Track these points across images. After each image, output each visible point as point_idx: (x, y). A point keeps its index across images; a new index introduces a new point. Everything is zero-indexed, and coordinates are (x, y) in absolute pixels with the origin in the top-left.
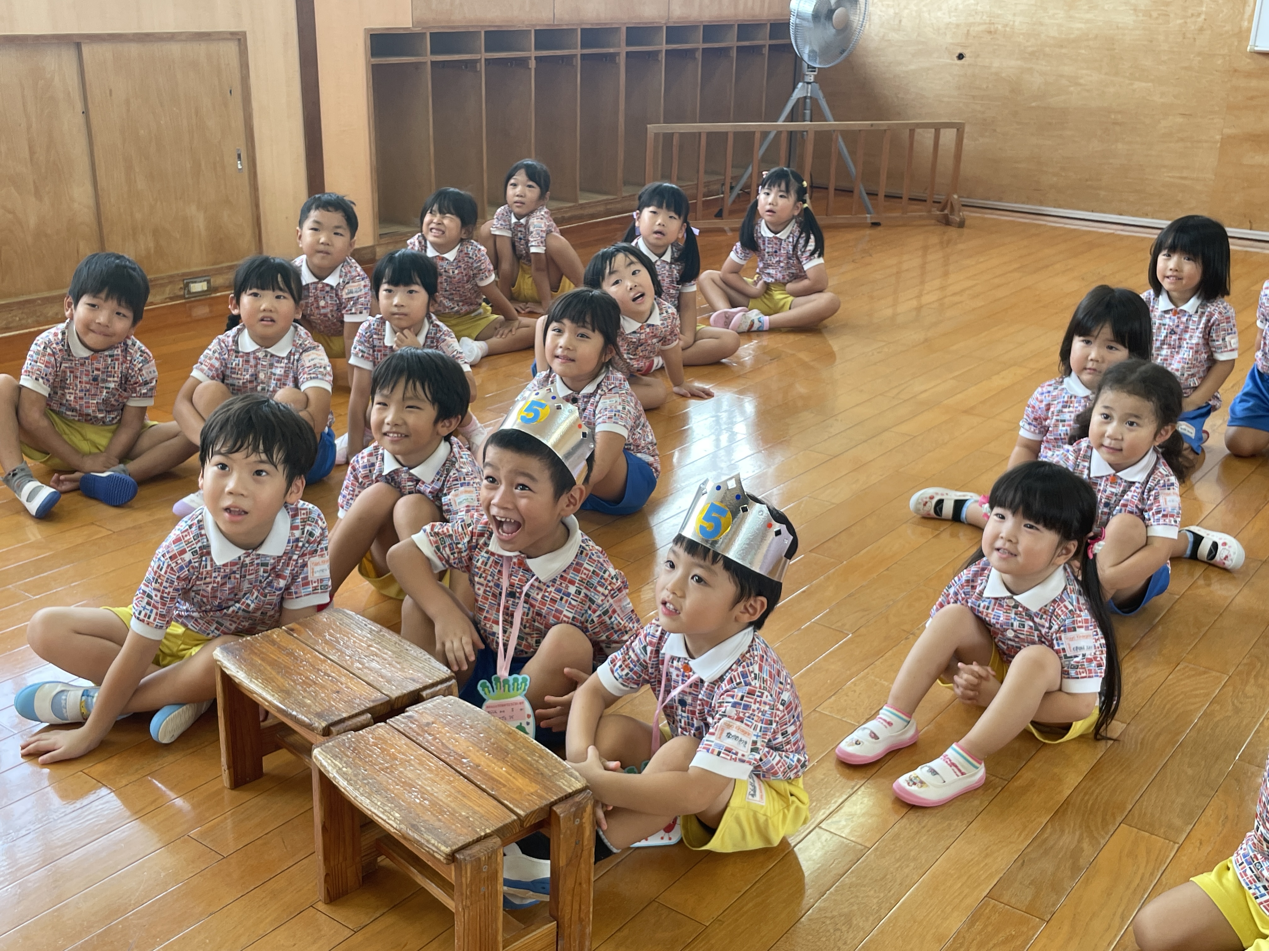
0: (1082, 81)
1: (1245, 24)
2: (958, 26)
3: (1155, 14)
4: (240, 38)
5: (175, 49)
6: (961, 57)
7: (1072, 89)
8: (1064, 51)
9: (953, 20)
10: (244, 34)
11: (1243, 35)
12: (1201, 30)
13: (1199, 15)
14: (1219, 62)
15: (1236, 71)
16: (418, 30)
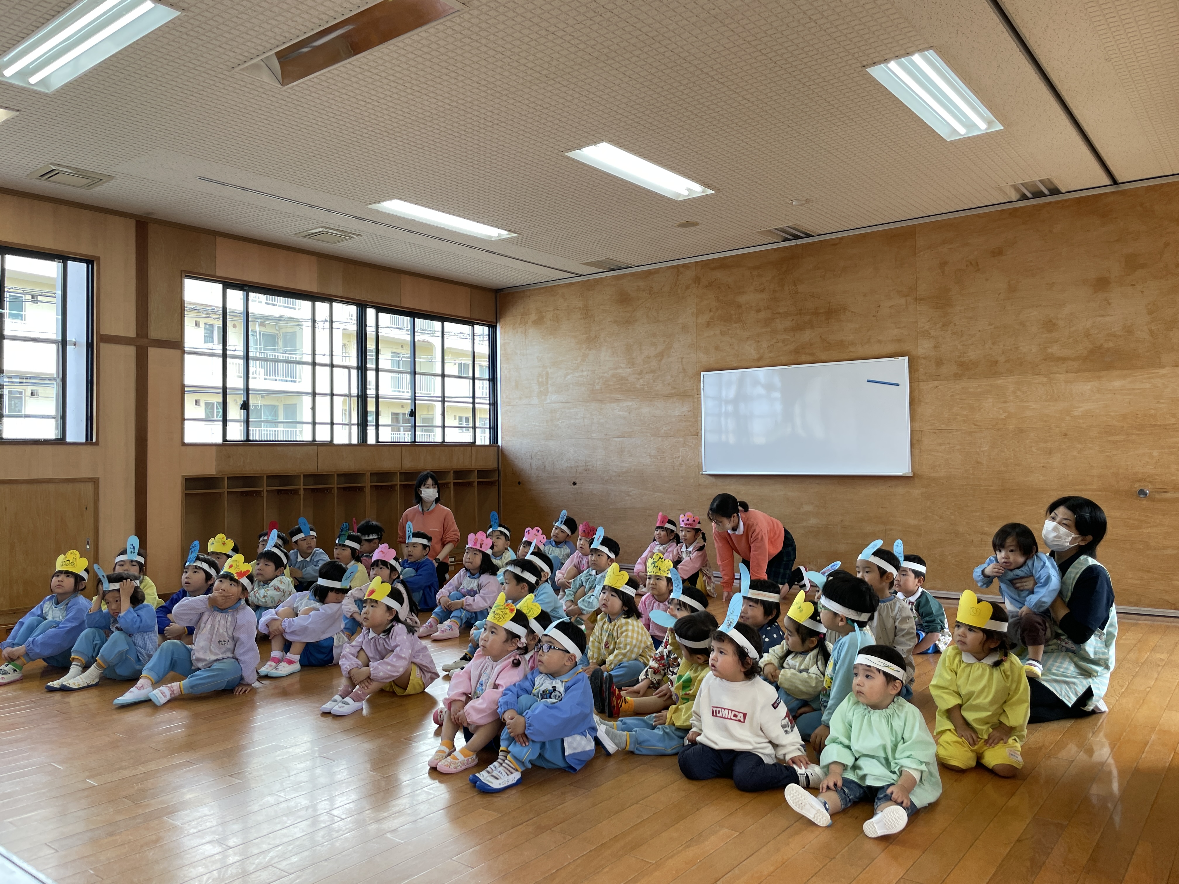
0: (631, 494)
1: (700, 461)
2: (571, 467)
3: (659, 458)
4: (95, 482)
5: (51, 487)
6: (574, 484)
7: (627, 498)
8: (621, 478)
9: (569, 465)
10: (98, 479)
11: (699, 466)
12: (681, 465)
13: (679, 457)
14: (692, 481)
15: (700, 485)
16: (218, 476)
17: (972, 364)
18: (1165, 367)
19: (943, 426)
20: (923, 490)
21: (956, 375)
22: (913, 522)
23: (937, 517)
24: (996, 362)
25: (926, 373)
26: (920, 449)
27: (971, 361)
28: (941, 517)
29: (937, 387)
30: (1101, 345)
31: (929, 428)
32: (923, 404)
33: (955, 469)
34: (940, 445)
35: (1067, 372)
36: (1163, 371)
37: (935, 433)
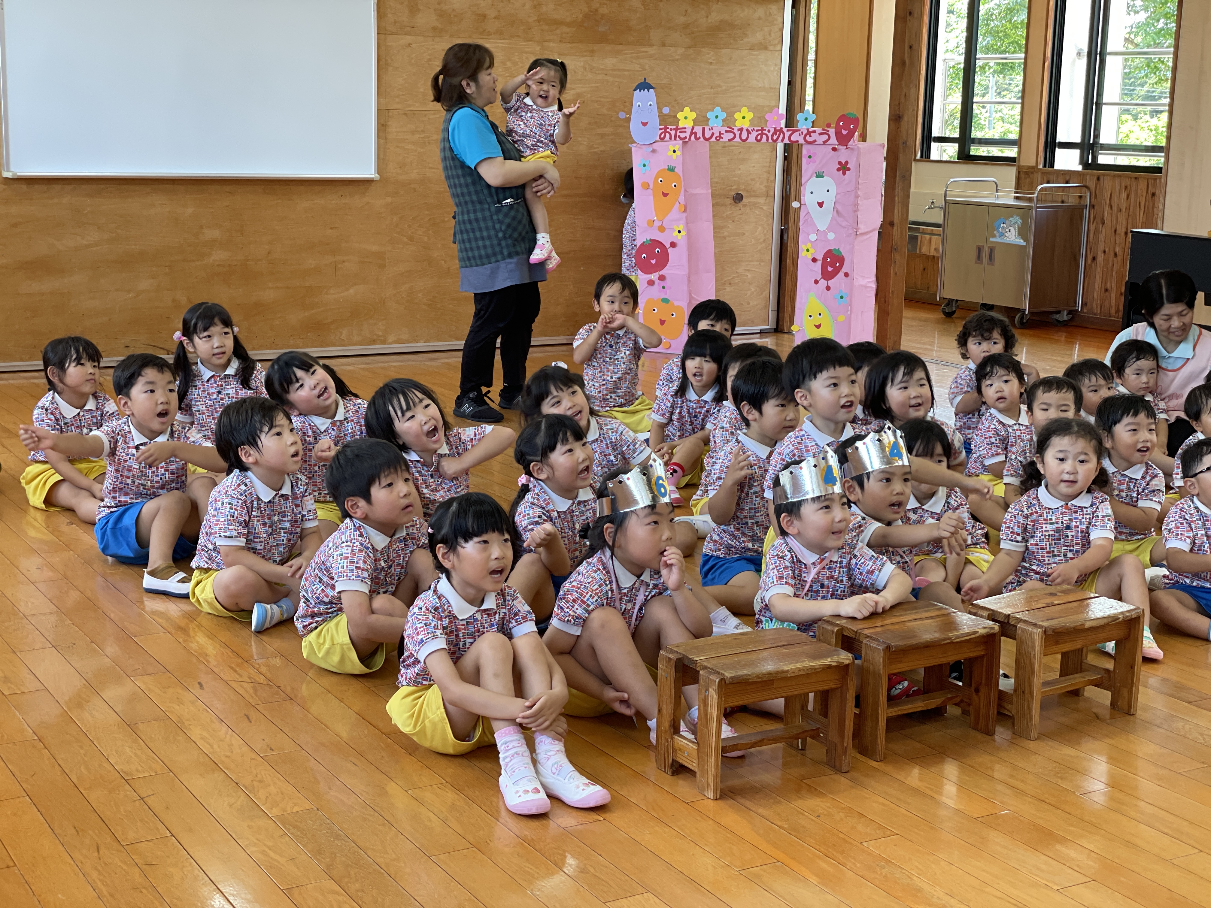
17: (455, 16)
18: (652, 45)
19: (417, 105)
20: (389, 200)
21: (434, 29)
22: (374, 248)
23: (405, 240)
24: (485, 16)
25: (395, 22)
26: (386, 139)
27: (454, 10)
28: (411, 239)
29: (410, 44)
30: (597, 10)
31: (399, 106)
32: (390, 69)
33: (430, 168)
34: (413, 132)
35: (561, 41)
36: (652, 51)
37: (405, 114)
